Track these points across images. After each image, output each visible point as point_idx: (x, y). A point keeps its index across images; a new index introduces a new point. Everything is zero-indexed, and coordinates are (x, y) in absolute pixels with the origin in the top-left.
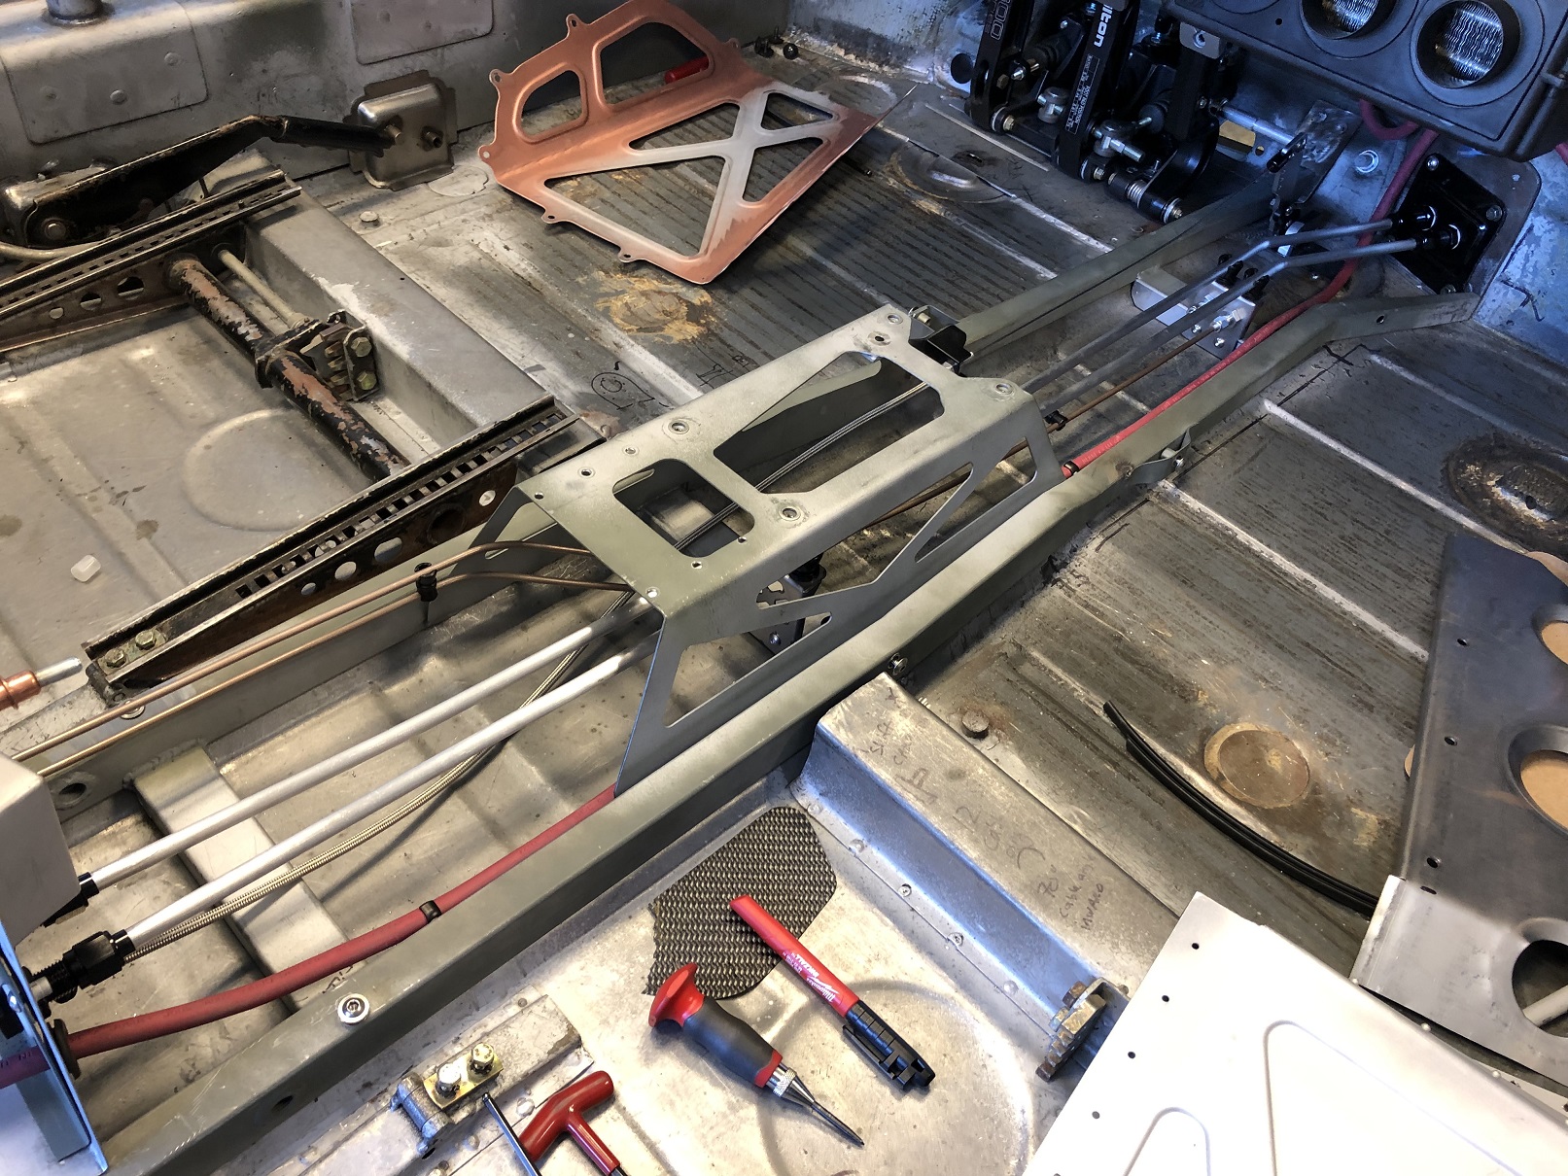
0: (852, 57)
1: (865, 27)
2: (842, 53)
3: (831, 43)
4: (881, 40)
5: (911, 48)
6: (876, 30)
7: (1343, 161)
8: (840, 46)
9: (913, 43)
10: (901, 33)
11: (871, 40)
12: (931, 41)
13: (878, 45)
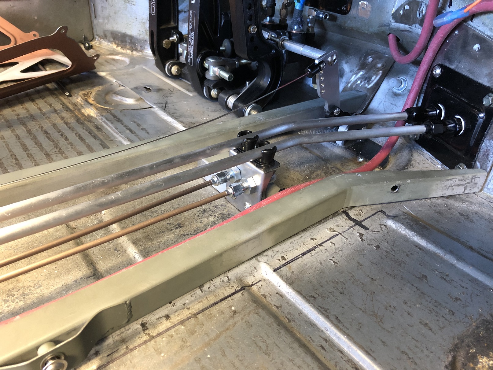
0: (119, 48)
1: (123, 31)
2: (115, 47)
3: (111, 42)
4: (131, 37)
5: (146, 40)
6: (129, 32)
7: (385, 86)
8: (115, 43)
9: (146, 38)
11: (127, 39)
13: (131, 40)
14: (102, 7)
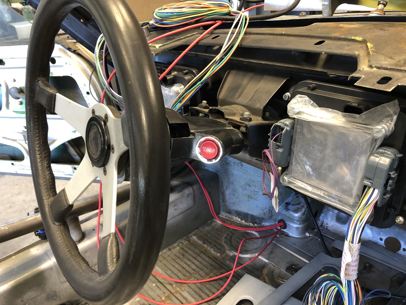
0: (243, 221)
1: (246, 212)
2: (240, 220)
3: (236, 216)
4: (252, 216)
5: (263, 218)
6: (250, 213)
8: (239, 217)
9: (264, 217)
10: (259, 214)
11: (249, 216)
12: (270, 216)
14: (229, 197)
